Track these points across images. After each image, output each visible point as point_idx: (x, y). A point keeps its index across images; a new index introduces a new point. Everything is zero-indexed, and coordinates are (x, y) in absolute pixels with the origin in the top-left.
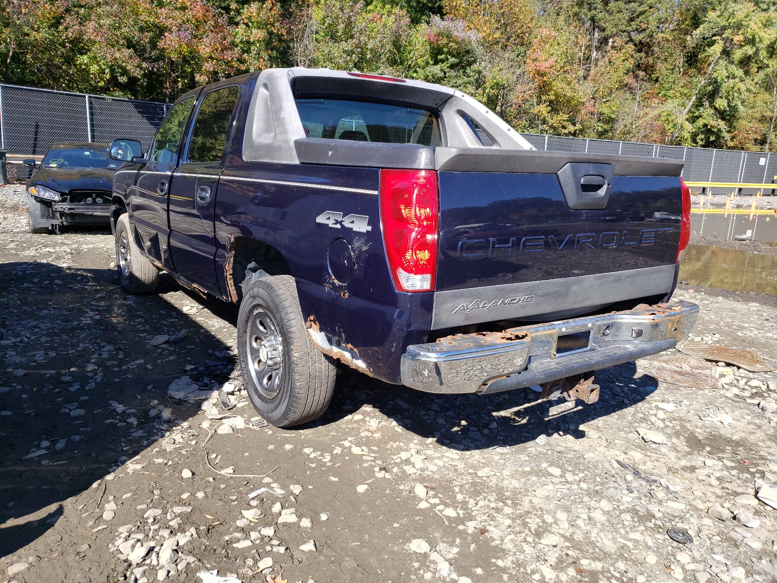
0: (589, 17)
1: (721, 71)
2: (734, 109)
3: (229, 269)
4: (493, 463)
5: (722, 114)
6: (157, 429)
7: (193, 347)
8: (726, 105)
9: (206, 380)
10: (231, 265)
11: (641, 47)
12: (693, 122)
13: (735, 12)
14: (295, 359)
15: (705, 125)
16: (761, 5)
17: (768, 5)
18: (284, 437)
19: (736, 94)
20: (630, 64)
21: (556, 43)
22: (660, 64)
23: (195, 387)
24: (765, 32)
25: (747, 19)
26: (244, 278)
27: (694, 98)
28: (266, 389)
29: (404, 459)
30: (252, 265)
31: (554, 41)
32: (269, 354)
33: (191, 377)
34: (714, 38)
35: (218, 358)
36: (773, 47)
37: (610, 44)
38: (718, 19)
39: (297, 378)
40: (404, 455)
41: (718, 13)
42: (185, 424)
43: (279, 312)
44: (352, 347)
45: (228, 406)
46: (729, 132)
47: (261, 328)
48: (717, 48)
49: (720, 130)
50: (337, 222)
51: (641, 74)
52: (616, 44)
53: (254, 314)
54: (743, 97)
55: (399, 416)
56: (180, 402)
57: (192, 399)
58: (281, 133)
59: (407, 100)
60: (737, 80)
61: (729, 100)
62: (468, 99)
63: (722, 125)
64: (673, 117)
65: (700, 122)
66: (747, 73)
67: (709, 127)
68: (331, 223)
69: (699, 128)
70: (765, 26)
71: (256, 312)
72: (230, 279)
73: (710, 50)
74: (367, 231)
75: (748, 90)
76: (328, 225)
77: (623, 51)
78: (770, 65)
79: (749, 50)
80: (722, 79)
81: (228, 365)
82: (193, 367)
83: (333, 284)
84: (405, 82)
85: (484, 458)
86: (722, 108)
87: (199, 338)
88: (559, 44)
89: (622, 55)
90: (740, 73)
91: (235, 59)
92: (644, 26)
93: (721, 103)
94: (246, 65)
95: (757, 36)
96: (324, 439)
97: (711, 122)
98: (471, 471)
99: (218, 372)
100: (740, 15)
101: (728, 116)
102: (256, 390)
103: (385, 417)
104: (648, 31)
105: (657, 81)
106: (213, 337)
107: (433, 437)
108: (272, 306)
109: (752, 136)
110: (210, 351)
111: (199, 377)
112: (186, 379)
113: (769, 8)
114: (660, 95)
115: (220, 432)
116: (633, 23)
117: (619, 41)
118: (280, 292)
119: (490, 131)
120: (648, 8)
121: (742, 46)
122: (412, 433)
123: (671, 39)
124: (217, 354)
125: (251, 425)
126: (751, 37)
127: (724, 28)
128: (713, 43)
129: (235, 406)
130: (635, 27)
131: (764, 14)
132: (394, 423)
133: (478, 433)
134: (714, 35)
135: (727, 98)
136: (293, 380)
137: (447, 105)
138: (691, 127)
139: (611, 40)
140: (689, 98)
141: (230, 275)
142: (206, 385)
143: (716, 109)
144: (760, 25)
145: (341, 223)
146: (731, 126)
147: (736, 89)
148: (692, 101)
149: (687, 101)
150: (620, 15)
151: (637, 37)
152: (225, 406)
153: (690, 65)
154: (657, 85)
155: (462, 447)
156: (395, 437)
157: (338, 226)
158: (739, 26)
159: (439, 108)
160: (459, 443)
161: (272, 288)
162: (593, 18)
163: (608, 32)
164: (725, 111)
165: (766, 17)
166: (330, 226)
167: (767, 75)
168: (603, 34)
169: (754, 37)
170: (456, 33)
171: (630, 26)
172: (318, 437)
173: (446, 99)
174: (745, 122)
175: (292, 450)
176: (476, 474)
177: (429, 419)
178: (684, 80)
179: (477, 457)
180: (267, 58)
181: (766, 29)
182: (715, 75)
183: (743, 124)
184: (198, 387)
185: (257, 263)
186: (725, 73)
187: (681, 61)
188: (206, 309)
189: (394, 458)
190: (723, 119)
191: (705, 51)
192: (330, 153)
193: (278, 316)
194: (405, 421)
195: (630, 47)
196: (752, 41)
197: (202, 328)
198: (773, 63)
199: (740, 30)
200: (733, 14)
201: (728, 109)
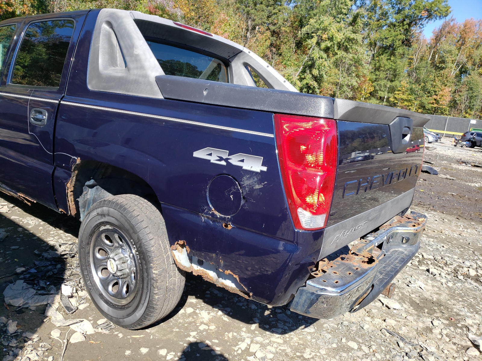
0: (245, 11)
1: (316, 53)
2: (321, 76)
3: (70, 186)
4: (309, 343)
5: (315, 78)
6: (6, 347)
7: (17, 247)
8: (318, 73)
9: (42, 284)
10: (73, 183)
11: (274, 33)
12: (301, 81)
13: (324, 21)
14: (154, 276)
15: (307, 84)
16: (337, 19)
17: (340, 19)
18: (135, 338)
19: (323, 68)
20: (268, 43)
21: (228, 24)
22: (283, 45)
23: (33, 291)
24: (338, 35)
25: (330, 26)
26: (81, 193)
27: (302, 67)
28: (114, 296)
29: (243, 349)
30: (92, 182)
31: (227, 23)
32: (119, 266)
33: (26, 280)
34: (313, 34)
35: (46, 259)
36: (340, 44)
37: (257, 29)
38: (315, 24)
39: (156, 292)
40: (243, 346)
41: (315, 20)
42: (35, 337)
43: (135, 232)
44: (231, 273)
45: (72, 310)
46: (318, 88)
47: (107, 242)
48: (314, 40)
49: (314, 87)
50: (221, 159)
51: (274, 50)
52: (260, 30)
53: (101, 229)
54: (326, 69)
55: (221, 306)
56: (21, 311)
57: (33, 305)
58: (137, 68)
59: (210, 51)
60: (324, 60)
61: (319, 71)
62: (253, 55)
63: (315, 84)
64: (291, 77)
65: (305, 82)
66: (328, 56)
67: (309, 85)
68: (213, 159)
69: (304, 85)
70: (338, 31)
71: (102, 228)
72: (70, 196)
73: (309, 41)
74: (261, 171)
75: (329, 66)
76: (210, 161)
77: (265, 34)
78: (338, 54)
79: (329, 44)
80: (316, 59)
81: (56, 265)
82: (23, 269)
83: (213, 215)
84: (212, 36)
85: (300, 339)
86: (316, 75)
87: (19, 237)
88: (230, 25)
89: (264, 37)
90: (325, 56)
91: (4, 3)
92: (276, 21)
93: (315, 72)
94: (13, 8)
95: (334, 36)
96: (169, 336)
97: (310, 82)
98: (298, 354)
99: (50, 273)
100: (326, 23)
101: (318, 79)
102: (101, 295)
103: (210, 307)
104: (278, 25)
105: (280, 55)
106: (33, 235)
107: (255, 323)
108: (127, 226)
109: (330, 92)
110: (36, 252)
111: (33, 280)
112: (20, 283)
113: (341, 21)
114: (283, 63)
115: (72, 341)
116: (270, 19)
117: (263, 29)
118: (135, 213)
119: (270, 81)
120: (278, 11)
121: (326, 41)
122: (237, 321)
123: (288, 31)
124: (45, 255)
125: (100, 329)
126: (331, 36)
127: (318, 29)
128: (312, 37)
129: (78, 308)
130: (271, 21)
131: (338, 24)
132: (220, 313)
133: (284, 314)
134: (312, 33)
135: (318, 70)
136: (152, 294)
137: (236, 58)
138: (300, 84)
139: (257, 27)
140: (299, 67)
141: (71, 192)
142: (43, 288)
143: (313, 75)
144: (336, 30)
145: (226, 160)
146: (319, 85)
147: (323, 65)
148: (301, 69)
149: (298, 69)
150: (263, 13)
151: (272, 28)
152: (68, 310)
153: (298, 48)
154: (281, 57)
155: (280, 330)
156: (227, 328)
157: (223, 163)
158: (325, 30)
159: (230, 60)
160: (276, 326)
161: (125, 209)
162: (248, 12)
163: (256, 22)
164: (317, 77)
165: (339, 26)
166: (212, 161)
167: (336, 59)
168: (253, 23)
169: (333, 37)
170: (168, 8)
171: (268, 20)
172: (165, 335)
173: (237, 53)
174: (326, 84)
175: (148, 354)
176: (302, 356)
177: (243, 305)
178: (295, 57)
179: (295, 339)
180: (30, 5)
181: (339, 33)
182: (313, 56)
183: (325, 85)
184: (35, 291)
185: (96, 181)
186: (318, 56)
187: (294, 45)
188: (17, 208)
189: (236, 349)
190: (316, 81)
191: (307, 41)
192: (205, 93)
193: (134, 236)
194: (226, 309)
195: (268, 33)
196: (331, 39)
197: (20, 226)
198: (340, 52)
199: (326, 31)
200: (323, 22)
201: (318, 76)
